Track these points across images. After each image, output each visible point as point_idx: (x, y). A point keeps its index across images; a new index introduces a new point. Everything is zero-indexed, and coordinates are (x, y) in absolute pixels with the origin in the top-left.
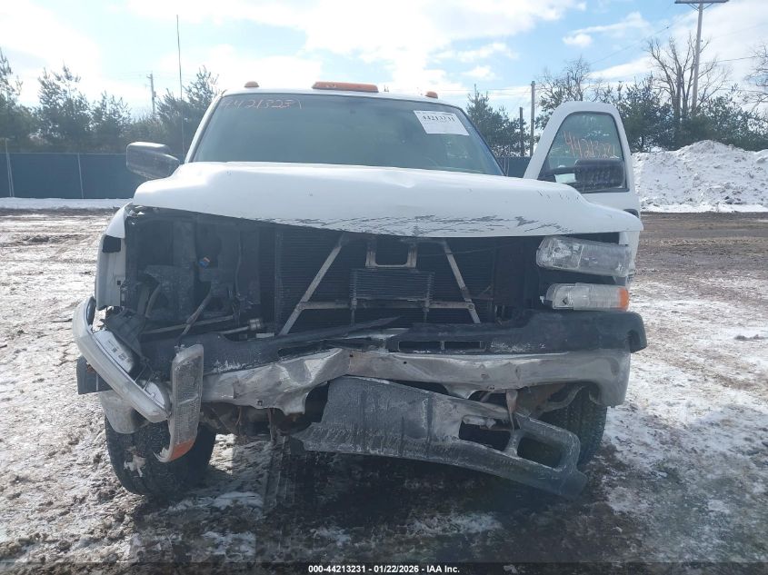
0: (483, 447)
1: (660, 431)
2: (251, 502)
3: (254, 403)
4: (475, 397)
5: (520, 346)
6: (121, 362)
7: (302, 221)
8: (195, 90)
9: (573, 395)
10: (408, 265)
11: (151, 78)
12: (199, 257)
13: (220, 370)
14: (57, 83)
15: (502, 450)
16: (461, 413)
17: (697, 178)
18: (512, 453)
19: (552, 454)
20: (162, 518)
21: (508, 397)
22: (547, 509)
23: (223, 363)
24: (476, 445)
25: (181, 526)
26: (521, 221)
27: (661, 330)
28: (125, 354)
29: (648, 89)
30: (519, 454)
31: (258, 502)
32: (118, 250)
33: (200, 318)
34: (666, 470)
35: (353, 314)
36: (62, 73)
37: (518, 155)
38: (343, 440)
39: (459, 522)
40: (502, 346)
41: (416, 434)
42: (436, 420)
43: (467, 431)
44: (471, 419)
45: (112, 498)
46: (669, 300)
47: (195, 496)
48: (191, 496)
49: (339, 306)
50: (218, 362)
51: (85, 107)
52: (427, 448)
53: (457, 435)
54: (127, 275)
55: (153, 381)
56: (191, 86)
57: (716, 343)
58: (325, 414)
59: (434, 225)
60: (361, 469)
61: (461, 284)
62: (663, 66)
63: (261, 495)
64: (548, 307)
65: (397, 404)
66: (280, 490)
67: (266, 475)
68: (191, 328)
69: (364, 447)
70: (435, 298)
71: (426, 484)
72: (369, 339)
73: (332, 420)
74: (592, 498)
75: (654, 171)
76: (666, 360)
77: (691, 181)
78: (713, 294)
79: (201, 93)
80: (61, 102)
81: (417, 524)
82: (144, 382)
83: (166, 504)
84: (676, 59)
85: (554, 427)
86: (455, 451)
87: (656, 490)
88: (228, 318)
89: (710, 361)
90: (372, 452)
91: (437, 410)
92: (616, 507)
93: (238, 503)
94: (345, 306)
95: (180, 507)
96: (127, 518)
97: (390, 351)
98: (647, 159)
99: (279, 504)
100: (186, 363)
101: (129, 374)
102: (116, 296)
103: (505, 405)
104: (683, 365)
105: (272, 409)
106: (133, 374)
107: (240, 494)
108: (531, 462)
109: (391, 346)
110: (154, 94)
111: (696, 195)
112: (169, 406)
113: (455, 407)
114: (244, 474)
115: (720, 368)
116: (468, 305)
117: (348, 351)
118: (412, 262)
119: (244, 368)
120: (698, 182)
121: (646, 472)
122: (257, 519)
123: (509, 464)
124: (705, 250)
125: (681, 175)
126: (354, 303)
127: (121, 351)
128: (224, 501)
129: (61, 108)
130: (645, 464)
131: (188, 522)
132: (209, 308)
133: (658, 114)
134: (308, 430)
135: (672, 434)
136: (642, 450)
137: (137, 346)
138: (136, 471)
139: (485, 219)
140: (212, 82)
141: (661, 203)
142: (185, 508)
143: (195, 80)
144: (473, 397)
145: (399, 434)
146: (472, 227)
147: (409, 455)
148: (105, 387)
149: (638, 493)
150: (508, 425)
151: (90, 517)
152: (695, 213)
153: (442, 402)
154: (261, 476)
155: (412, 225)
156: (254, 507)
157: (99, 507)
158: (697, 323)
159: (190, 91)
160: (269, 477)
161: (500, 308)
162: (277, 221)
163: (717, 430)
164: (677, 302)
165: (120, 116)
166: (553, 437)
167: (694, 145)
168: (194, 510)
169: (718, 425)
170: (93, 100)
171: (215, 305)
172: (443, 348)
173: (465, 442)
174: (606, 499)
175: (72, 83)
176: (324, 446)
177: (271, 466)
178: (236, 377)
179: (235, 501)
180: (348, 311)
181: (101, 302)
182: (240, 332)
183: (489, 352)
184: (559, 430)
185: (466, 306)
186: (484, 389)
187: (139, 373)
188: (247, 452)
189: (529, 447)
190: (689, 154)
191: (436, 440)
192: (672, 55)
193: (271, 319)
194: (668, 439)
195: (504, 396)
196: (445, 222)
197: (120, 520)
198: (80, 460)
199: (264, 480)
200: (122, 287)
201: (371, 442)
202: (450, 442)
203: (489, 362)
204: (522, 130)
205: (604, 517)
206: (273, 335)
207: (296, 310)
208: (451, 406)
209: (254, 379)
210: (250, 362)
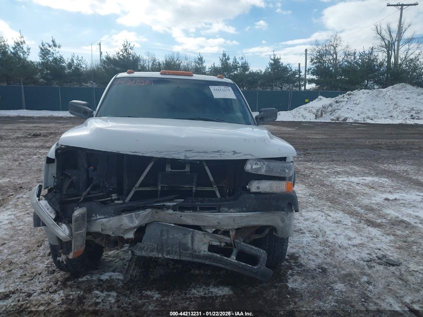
0: (219, 256)
1: (326, 248)
2: (117, 277)
3: (110, 233)
4: (216, 232)
5: (234, 209)
6: (50, 214)
7: (133, 152)
8: (121, 53)
9: (267, 231)
10: (186, 170)
11: (100, 45)
12: (89, 166)
13: (95, 218)
14: (48, 48)
15: (229, 257)
16: (207, 239)
17: (396, 104)
18: (233, 258)
19: (253, 259)
20: (75, 284)
21: (231, 233)
22: (257, 286)
23: (96, 215)
24: (215, 254)
25: (83, 288)
26: (235, 153)
27: (348, 194)
28: (53, 211)
29: (371, 53)
30: (237, 259)
31: (121, 277)
32: (54, 162)
33: (89, 194)
34: (322, 268)
35: (159, 193)
36: (51, 43)
37: (297, 89)
38: (152, 251)
39: (213, 290)
40: (226, 209)
41: (186, 249)
42: (196, 243)
43: (212, 248)
44: (213, 242)
45: (54, 273)
46: (357, 177)
47: (92, 274)
48: (91, 273)
49: (153, 189)
50: (94, 215)
51: (64, 62)
52: (192, 255)
53: (207, 250)
54: (57, 174)
55: (64, 223)
56: (120, 51)
57: (373, 202)
58: (144, 238)
59: (195, 154)
60: (173, 263)
61: (212, 179)
62: (383, 39)
63: (123, 274)
64: (248, 191)
65: (178, 235)
66: (132, 272)
67: (128, 264)
68: (83, 199)
69: (162, 254)
70: (198, 185)
71: (202, 272)
72: (164, 205)
73: (147, 242)
74: (281, 281)
75: (372, 100)
76: (343, 211)
77: (392, 106)
78: (382, 174)
79: (125, 54)
80: (51, 59)
81: (193, 290)
82: (60, 224)
83: (78, 277)
84: (391, 35)
85: (253, 247)
86: (206, 257)
87: (313, 278)
88: (100, 194)
89: (366, 212)
90: (166, 257)
91: (196, 238)
92: (290, 285)
93: (112, 278)
94: (156, 189)
95: (84, 279)
96: (59, 283)
97: (174, 211)
98: (368, 93)
99: (131, 279)
100: (78, 216)
101: (54, 220)
102: (52, 183)
103: (229, 236)
104: (352, 214)
105: (119, 236)
106: (55, 220)
107: (113, 274)
108: (242, 263)
109: (174, 208)
110: (101, 53)
111: (395, 114)
112: (71, 235)
113: (205, 237)
114: (117, 264)
115: (371, 216)
116: (215, 188)
117: (154, 210)
118: (188, 169)
119: (105, 218)
120: (396, 106)
121: (312, 269)
122: (119, 285)
123: (231, 264)
124: (389, 148)
125: (386, 102)
126: (159, 188)
127: (51, 209)
128: (105, 277)
129: (51, 62)
130: (312, 265)
131: (87, 286)
132: (93, 189)
133: (376, 67)
134: (136, 246)
135: (331, 250)
136: (314, 258)
137: (58, 207)
138: (63, 262)
139: (218, 152)
140: (130, 48)
141: (375, 118)
142: (86, 279)
143: (122, 48)
144: (214, 232)
145: (178, 249)
146: (212, 155)
147: (184, 258)
148: (44, 225)
149: (303, 279)
150: (231, 245)
151: (43, 282)
152: (393, 124)
153: (199, 234)
154: (125, 265)
155: (184, 154)
156: (119, 280)
157: (47, 277)
158: (367, 190)
159: (119, 53)
160: (129, 266)
161: (229, 190)
162: (121, 153)
163: (355, 248)
164: (361, 178)
165: (81, 67)
166: (253, 251)
167: (395, 85)
168: (91, 280)
169: (356, 246)
170: (67, 59)
171: (95, 188)
172: (198, 210)
173: (210, 253)
174: (287, 282)
175: (57, 49)
176: (144, 254)
177: (130, 260)
178: (102, 221)
179: (110, 277)
180: (157, 191)
181: (45, 186)
182: (107, 200)
183: (219, 212)
184: (256, 248)
185: (214, 189)
186: (219, 228)
187: (58, 220)
188: (121, 253)
189: (242, 256)
190: (392, 90)
191: (196, 252)
192: (388, 33)
193: (122, 194)
194: (329, 252)
195: (228, 232)
196: (199, 152)
197: (56, 284)
198: (41, 254)
199: (126, 267)
200: (55, 179)
201: (165, 252)
202: (202, 253)
203: (220, 216)
204: (300, 76)
205: (283, 290)
206: (122, 202)
207: (132, 191)
208: (203, 236)
209: (111, 222)
210: (108, 215)
